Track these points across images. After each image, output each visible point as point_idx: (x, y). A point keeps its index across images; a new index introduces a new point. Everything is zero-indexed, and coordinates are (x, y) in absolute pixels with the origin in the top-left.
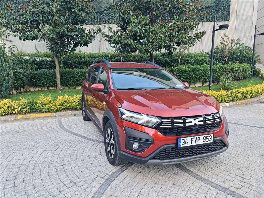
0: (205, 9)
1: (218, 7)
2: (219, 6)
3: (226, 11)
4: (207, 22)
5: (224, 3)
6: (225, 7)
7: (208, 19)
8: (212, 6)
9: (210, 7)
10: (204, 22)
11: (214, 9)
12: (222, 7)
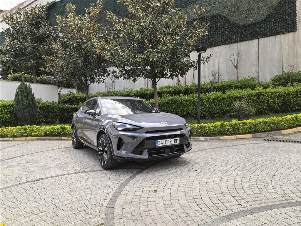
0: (260, 23)
1: (277, 17)
2: (279, 16)
3: (290, 20)
4: (264, 37)
5: (286, 11)
6: (288, 15)
7: (264, 35)
8: (269, 18)
9: (266, 20)
10: (260, 38)
11: (272, 21)
12: (283, 16)
